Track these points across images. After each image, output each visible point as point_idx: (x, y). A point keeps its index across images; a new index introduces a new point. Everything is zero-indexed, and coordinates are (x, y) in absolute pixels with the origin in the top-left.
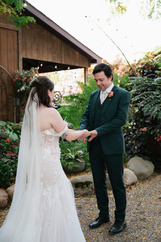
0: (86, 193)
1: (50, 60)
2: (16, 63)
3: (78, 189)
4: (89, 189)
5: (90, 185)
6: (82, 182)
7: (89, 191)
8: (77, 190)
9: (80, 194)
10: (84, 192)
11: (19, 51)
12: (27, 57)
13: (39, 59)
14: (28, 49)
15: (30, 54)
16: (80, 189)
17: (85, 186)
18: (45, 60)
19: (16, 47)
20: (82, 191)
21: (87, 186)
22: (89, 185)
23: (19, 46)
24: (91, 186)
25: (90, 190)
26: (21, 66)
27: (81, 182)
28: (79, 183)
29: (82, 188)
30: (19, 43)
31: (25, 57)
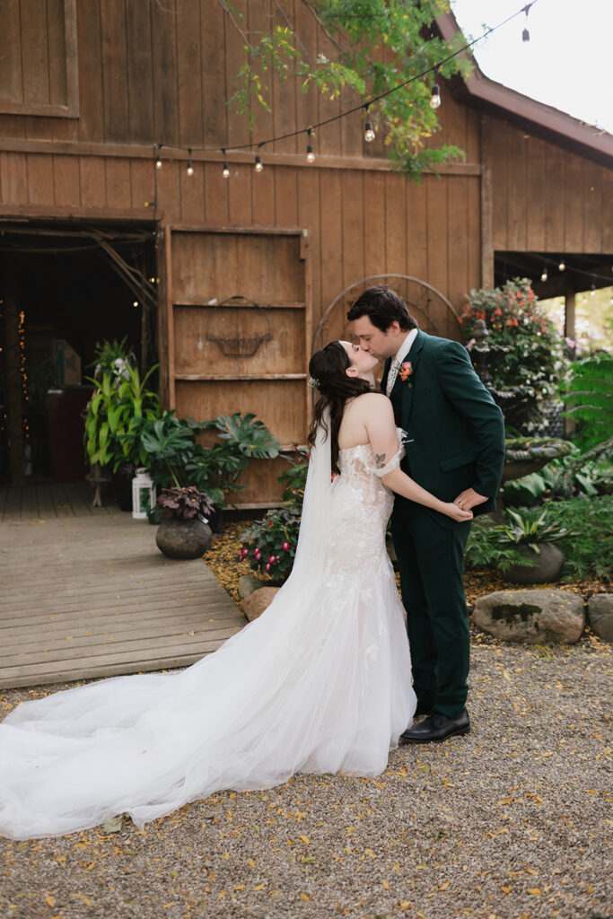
0: (518, 637)
1: (592, 248)
2: (473, 271)
3: (499, 622)
4: (526, 627)
5: (532, 615)
6: (512, 604)
7: (528, 633)
8: (495, 626)
9: (501, 637)
10: (510, 633)
11: (484, 234)
12: (511, 249)
13: (551, 250)
14: (515, 222)
15: (519, 239)
16: (502, 622)
17: (518, 616)
18: (571, 248)
19: (474, 223)
20: (508, 628)
21: (524, 619)
22: (530, 617)
23: (484, 217)
24: (535, 620)
25: (529, 629)
26: (488, 277)
27: (508, 605)
28: (503, 606)
29: (509, 621)
30: (484, 208)
31: (502, 248)
